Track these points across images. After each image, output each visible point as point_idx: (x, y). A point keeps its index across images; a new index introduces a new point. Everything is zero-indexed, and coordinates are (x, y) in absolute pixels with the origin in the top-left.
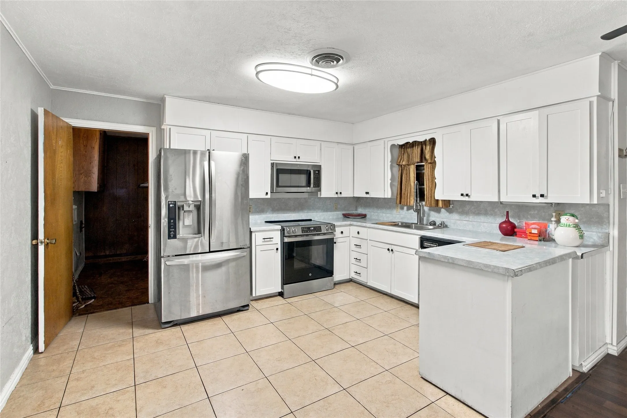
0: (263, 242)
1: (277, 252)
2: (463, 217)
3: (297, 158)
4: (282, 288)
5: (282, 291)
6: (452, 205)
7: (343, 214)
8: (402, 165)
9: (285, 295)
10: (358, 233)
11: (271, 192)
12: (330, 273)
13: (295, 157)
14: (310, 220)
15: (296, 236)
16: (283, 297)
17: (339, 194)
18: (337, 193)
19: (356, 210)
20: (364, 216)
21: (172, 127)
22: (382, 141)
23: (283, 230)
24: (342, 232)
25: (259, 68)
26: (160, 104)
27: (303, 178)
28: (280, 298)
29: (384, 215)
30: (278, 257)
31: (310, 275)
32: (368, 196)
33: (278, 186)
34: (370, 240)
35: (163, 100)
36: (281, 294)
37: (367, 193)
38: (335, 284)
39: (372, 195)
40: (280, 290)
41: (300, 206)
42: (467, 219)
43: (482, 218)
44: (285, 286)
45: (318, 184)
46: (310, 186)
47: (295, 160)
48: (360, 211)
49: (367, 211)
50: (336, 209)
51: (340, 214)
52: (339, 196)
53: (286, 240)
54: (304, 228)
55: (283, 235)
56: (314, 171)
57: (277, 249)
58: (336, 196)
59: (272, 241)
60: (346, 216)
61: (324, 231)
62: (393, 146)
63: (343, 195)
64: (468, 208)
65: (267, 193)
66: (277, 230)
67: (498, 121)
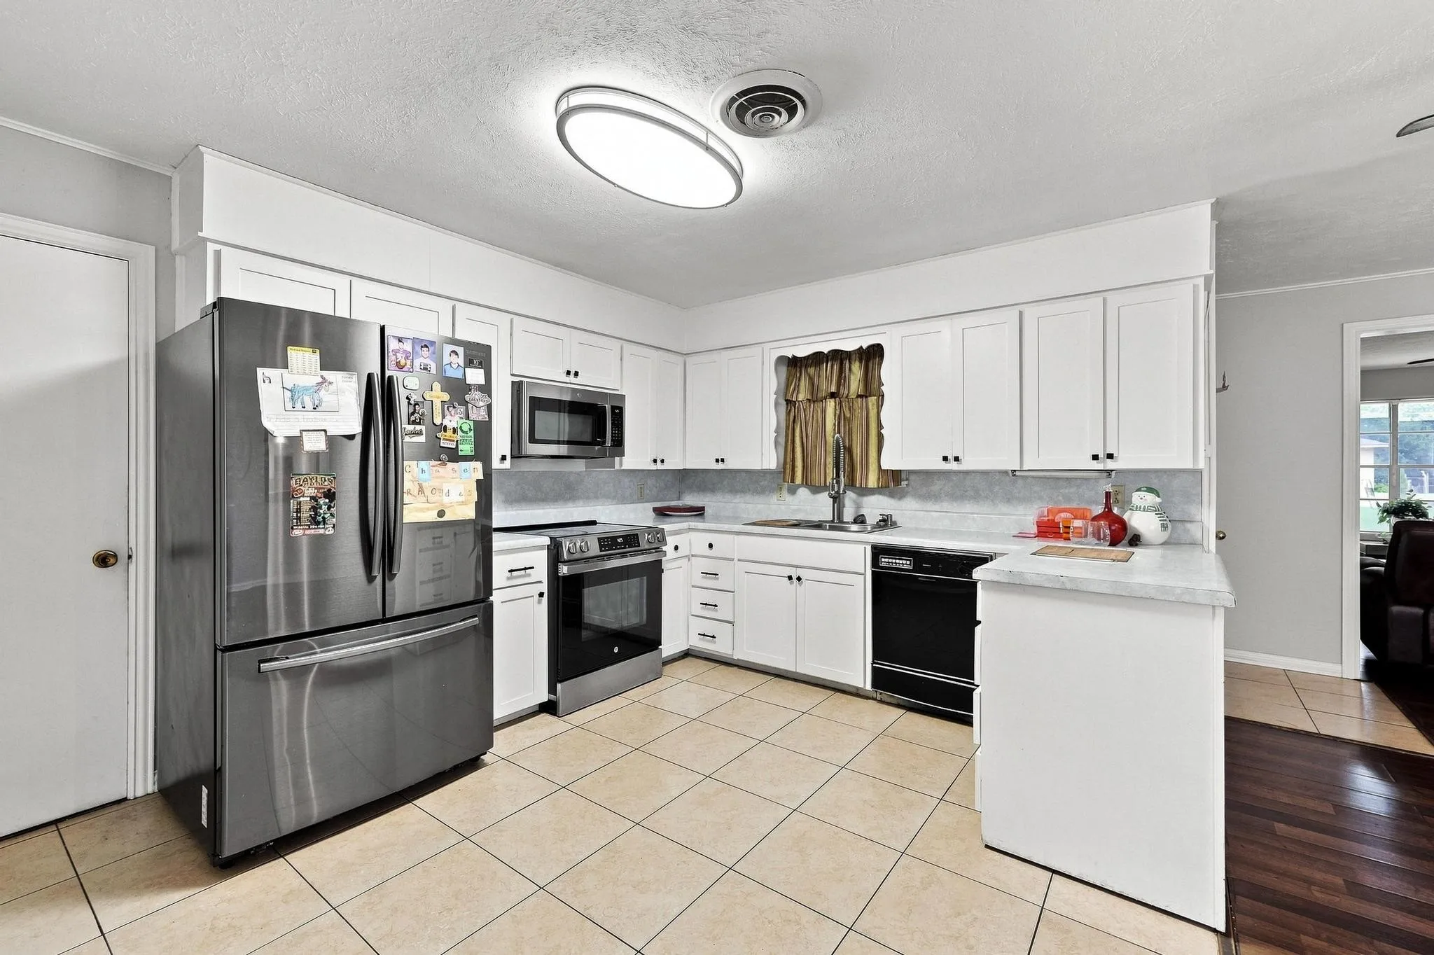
0: (508, 579)
1: (539, 602)
2: (929, 506)
3: (572, 374)
4: (552, 690)
5: (552, 697)
6: (906, 482)
7: (655, 510)
8: (795, 402)
9: (561, 707)
10: (711, 546)
11: (512, 457)
12: (653, 643)
13: (568, 373)
14: (594, 523)
15: (586, 560)
16: (555, 714)
17: (658, 462)
18: (655, 461)
19: (679, 500)
20: (699, 511)
21: (224, 249)
22: (757, 349)
23: (554, 547)
24: (677, 547)
25: (576, 99)
28: (545, 718)
29: (750, 506)
30: (541, 611)
31: (616, 649)
32: (720, 466)
33: (533, 438)
34: (739, 560)
36: (549, 708)
37: (720, 460)
38: (664, 665)
39: (731, 464)
40: (544, 697)
41: (567, 491)
42: (937, 507)
43: (968, 507)
44: (558, 685)
45: (619, 438)
46: (602, 443)
47: (567, 379)
48: (690, 500)
49: (707, 499)
50: (642, 499)
51: (649, 506)
52: (659, 466)
53: (562, 571)
54: (604, 538)
55: (554, 560)
56: (612, 408)
57: (541, 595)
58: (653, 467)
59: (529, 575)
60: (662, 512)
61: (644, 545)
62: (782, 360)
63: (666, 465)
64: (937, 486)
65: (503, 458)
66: (540, 548)
67: (1021, 313)
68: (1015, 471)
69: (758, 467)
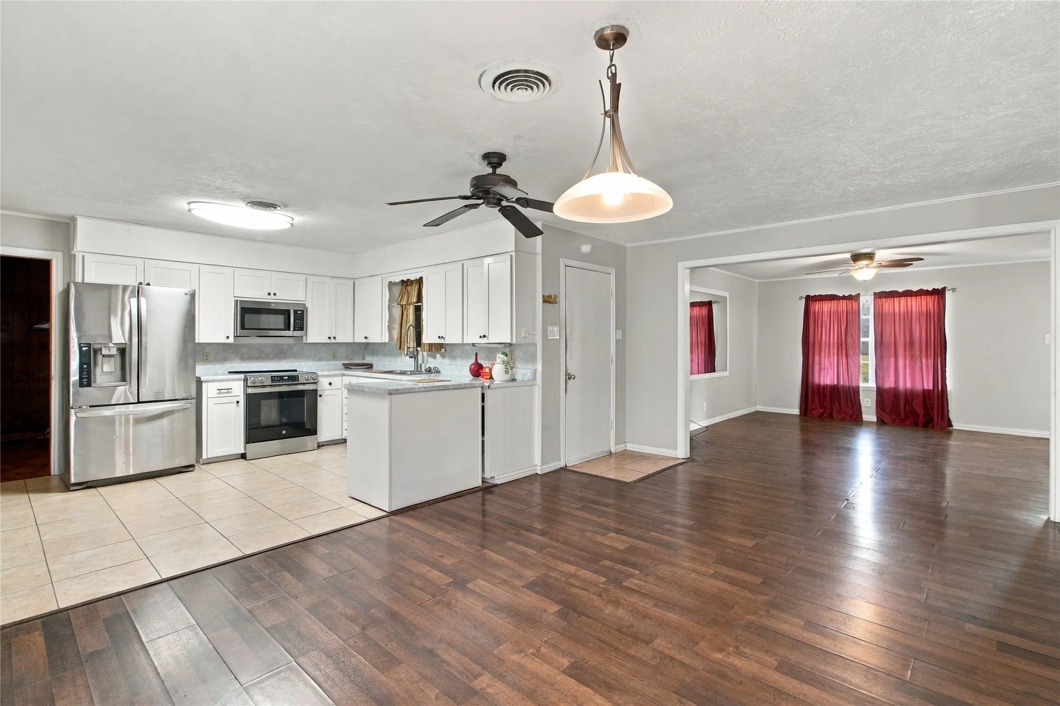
0: (218, 393)
1: (238, 406)
2: (452, 362)
3: (272, 294)
4: (245, 448)
5: (245, 451)
6: (444, 350)
7: (344, 364)
8: (402, 305)
9: (248, 457)
11: (234, 336)
12: (313, 432)
13: (269, 294)
14: (295, 371)
15: (264, 386)
16: (245, 459)
17: (332, 339)
18: (329, 338)
20: (369, 367)
21: (86, 255)
22: (379, 279)
23: (246, 380)
24: (330, 384)
26: (69, 223)
27: (280, 320)
28: (241, 460)
30: (240, 412)
31: (284, 432)
32: (368, 341)
33: (243, 327)
35: (73, 219)
36: (243, 456)
37: (366, 338)
38: (320, 446)
39: (371, 340)
40: (242, 452)
41: (280, 354)
44: (247, 445)
45: (301, 325)
46: (289, 329)
47: (269, 297)
49: (372, 359)
50: (335, 357)
51: (339, 363)
52: (333, 341)
53: (250, 391)
54: (274, 377)
55: (246, 386)
56: (295, 312)
57: (238, 402)
58: (329, 341)
59: (231, 392)
60: (347, 367)
61: (303, 380)
62: (391, 285)
63: (338, 340)
64: (455, 352)
65: (228, 337)
66: (240, 380)
67: (463, 264)
68: (475, 344)
69: (379, 341)
